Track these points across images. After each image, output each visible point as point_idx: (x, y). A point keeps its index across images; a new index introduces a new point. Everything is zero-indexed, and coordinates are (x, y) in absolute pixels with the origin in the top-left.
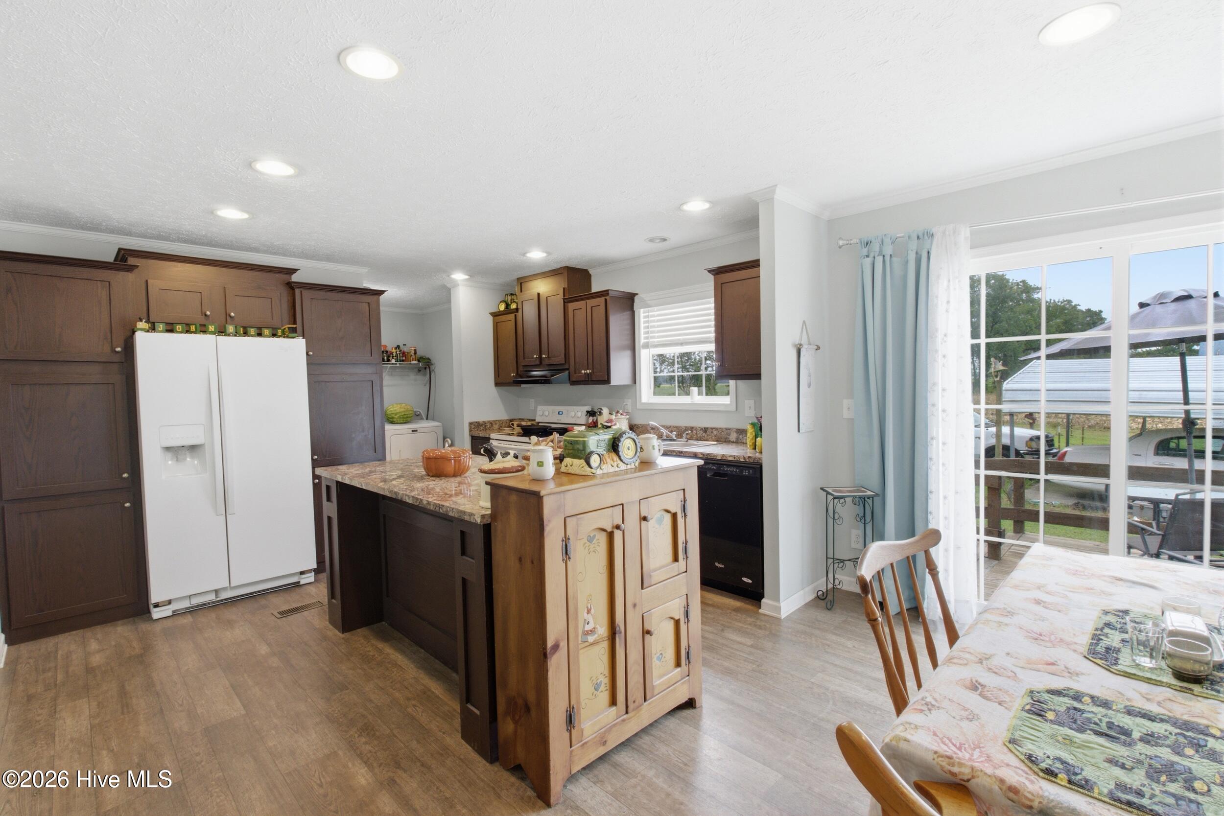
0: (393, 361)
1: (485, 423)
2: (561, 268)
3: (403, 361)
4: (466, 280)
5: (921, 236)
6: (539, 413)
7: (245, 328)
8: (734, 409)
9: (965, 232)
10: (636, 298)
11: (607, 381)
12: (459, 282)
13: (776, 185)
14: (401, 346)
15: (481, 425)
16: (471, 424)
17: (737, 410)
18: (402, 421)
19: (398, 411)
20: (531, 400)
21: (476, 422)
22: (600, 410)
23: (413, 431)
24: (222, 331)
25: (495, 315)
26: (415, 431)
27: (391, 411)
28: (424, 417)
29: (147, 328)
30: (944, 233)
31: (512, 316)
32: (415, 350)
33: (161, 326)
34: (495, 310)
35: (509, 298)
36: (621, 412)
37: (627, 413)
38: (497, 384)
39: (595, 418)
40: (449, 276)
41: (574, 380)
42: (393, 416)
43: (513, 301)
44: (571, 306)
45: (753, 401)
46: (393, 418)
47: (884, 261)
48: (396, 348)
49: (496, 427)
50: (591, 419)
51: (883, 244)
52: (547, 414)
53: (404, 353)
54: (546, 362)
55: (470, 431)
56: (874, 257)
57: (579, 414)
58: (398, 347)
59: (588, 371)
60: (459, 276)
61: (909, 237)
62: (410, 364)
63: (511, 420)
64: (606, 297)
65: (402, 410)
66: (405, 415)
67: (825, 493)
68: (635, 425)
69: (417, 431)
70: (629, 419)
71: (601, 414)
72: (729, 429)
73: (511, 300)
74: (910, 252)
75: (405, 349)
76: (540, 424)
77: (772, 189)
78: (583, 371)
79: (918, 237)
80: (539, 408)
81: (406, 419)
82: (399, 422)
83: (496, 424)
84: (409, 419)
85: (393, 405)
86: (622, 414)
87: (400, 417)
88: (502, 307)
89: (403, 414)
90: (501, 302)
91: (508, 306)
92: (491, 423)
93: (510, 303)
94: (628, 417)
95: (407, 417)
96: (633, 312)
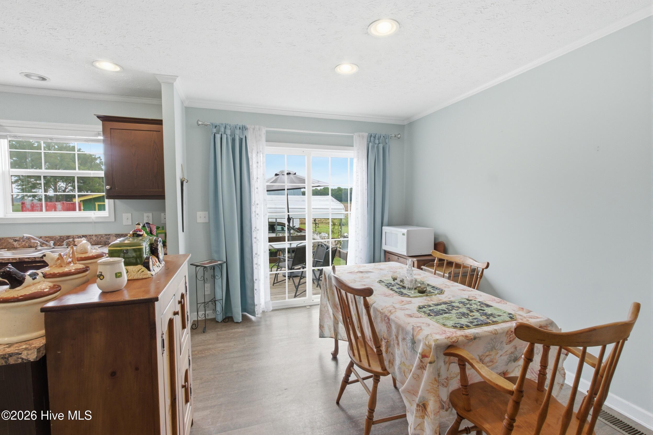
5: (241, 128)
8: (113, 220)
9: (264, 130)
13: (178, 76)
17: (115, 221)
30: (254, 129)
45: (130, 214)
47: (227, 138)
51: (226, 128)
56: (221, 135)
61: (236, 127)
67: (195, 267)
72: (109, 235)
74: (236, 135)
77: (174, 78)
79: (240, 128)
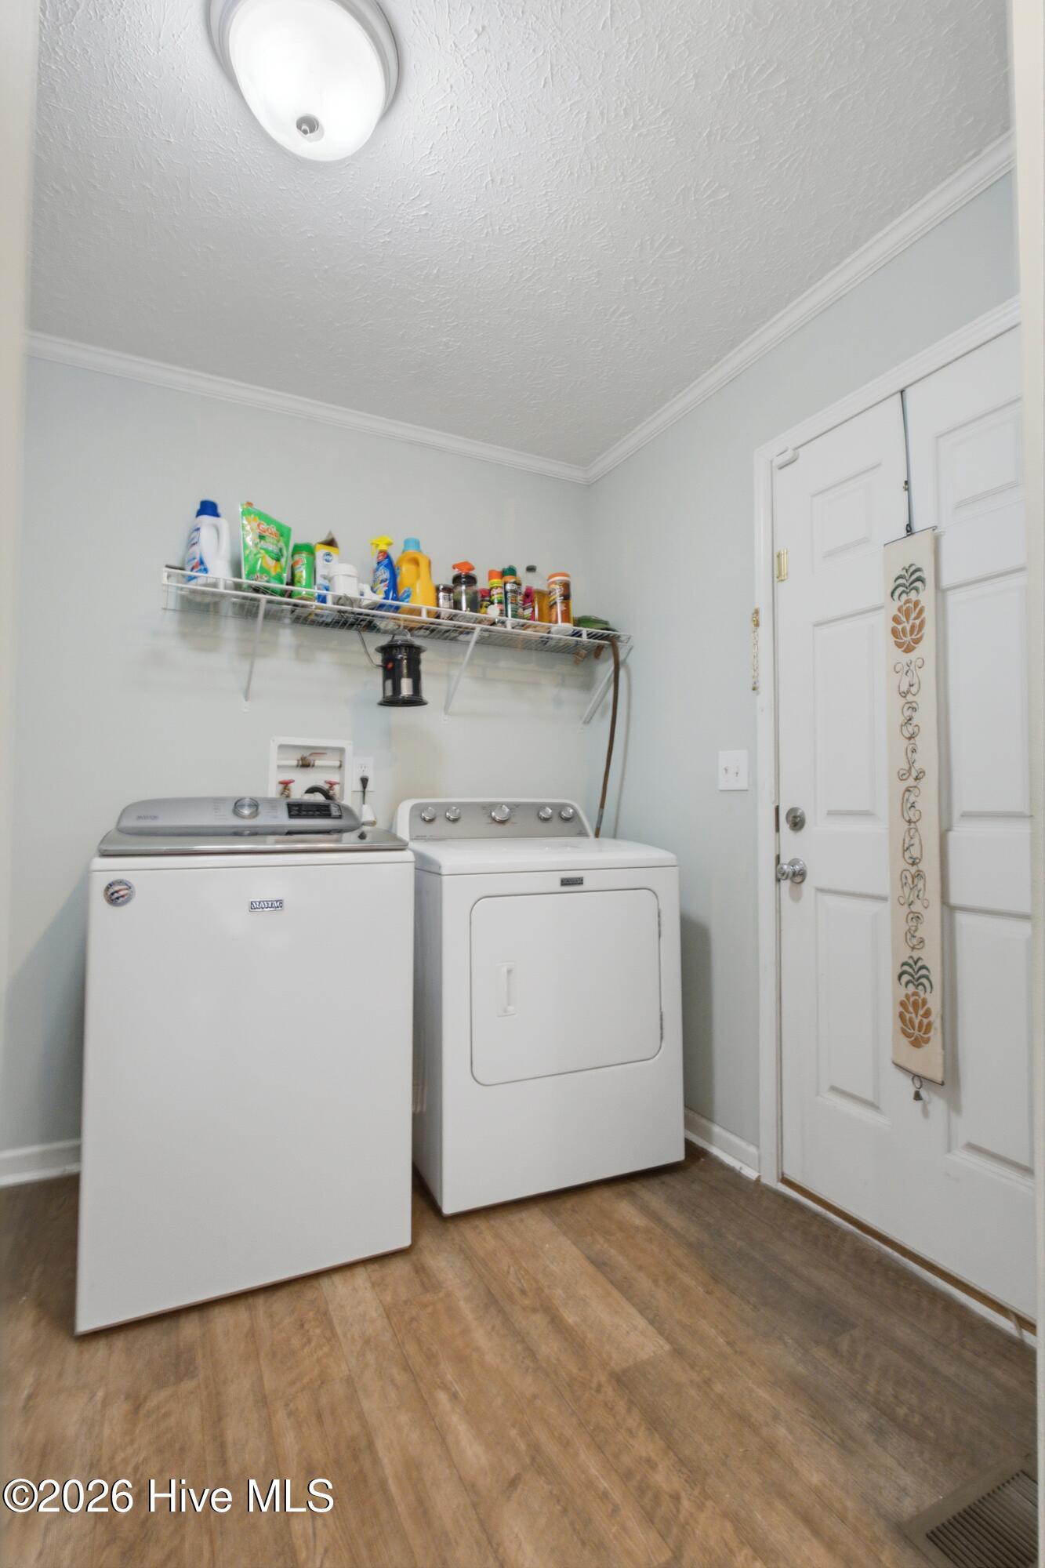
14: (521, 576)
28: (590, 828)
32: (565, 589)
48: (501, 573)
53: (527, 591)
58: (512, 569)
75: (533, 579)
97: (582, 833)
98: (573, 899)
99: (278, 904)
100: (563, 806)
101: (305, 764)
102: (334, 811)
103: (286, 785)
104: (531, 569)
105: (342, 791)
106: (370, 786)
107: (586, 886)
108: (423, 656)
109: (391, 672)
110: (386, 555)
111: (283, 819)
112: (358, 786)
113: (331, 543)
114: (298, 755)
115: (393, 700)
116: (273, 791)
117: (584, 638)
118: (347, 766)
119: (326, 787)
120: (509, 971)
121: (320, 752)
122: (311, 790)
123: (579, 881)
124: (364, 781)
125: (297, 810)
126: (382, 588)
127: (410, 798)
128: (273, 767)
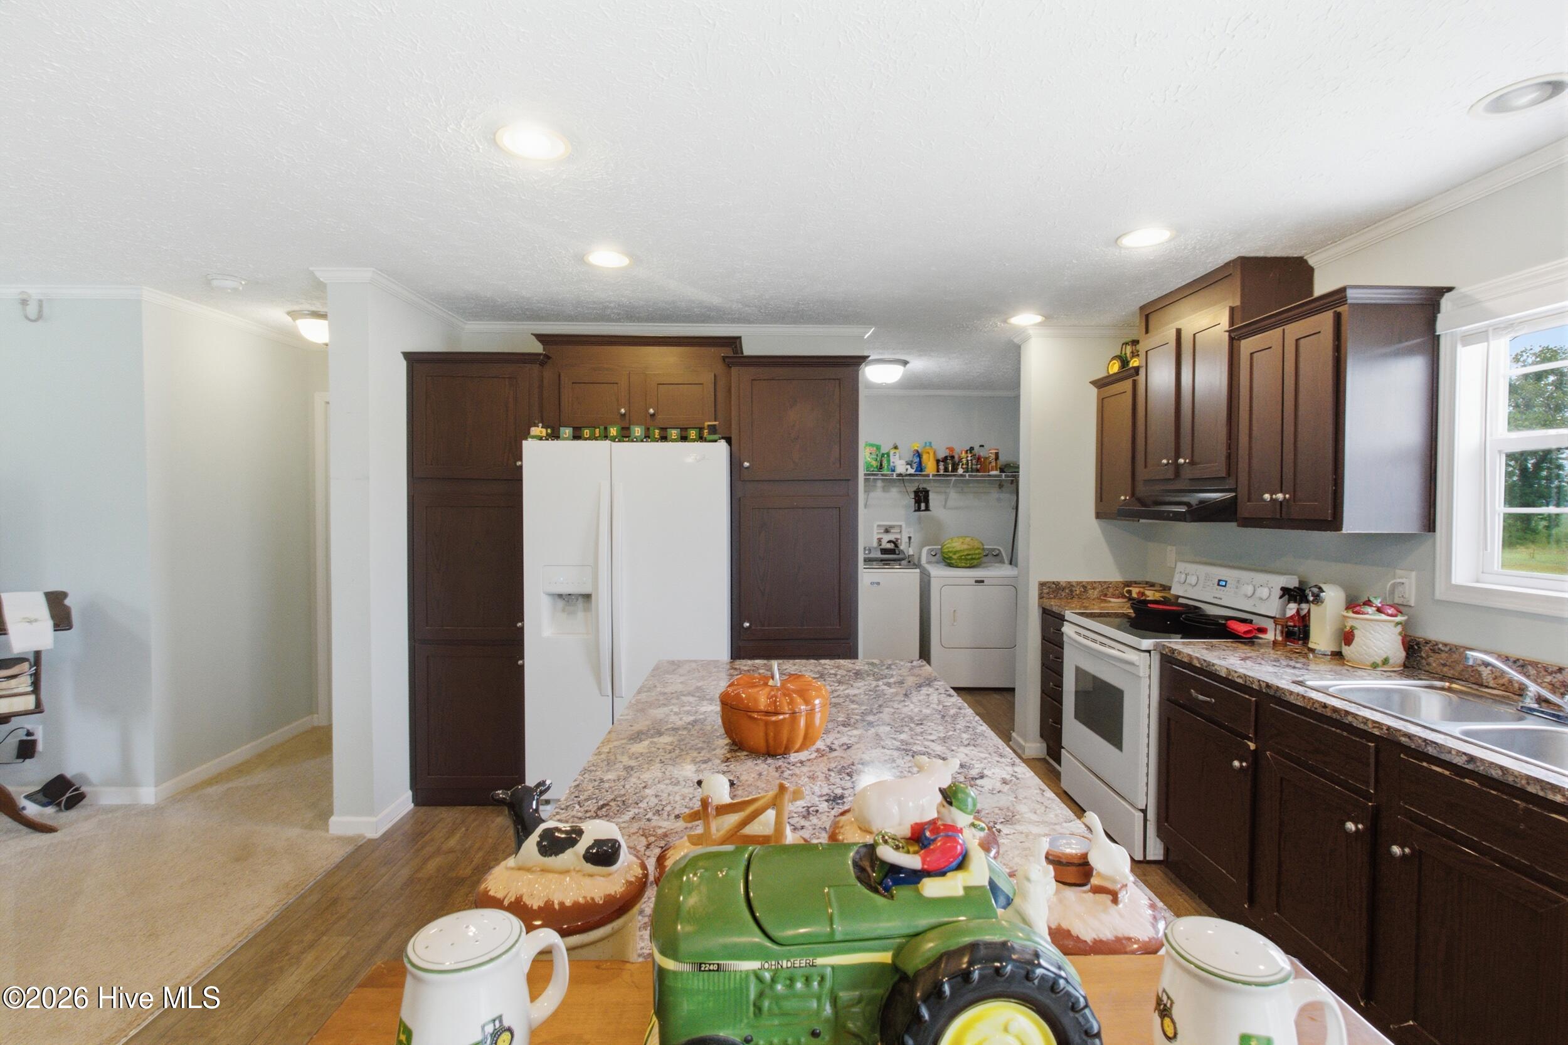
0: (960, 471)
1: (1070, 585)
2: (1227, 264)
3: (978, 471)
4: (1040, 324)
6: (1178, 577)
7: (664, 429)
10: (1446, 302)
11: (1334, 521)
12: (1031, 332)
14: (977, 450)
15: (1064, 589)
16: (1042, 585)
18: (964, 565)
19: (958, 549)
20: (1169, 548)
21: (1054, 583)
22: (1315, 590)
23: (976, 582)
24: (625, 435)
25: (1100, 384)
26: (980, 582)
27: (948, 548)
28: (1006, 560)
29: (544, 434)
31: (1127, 385)
32: (997, 454)
33: (567, 431)
34: (1100, 374)
35: (1129, 349)
36: (1377, 602)
37: (1399, 609)
38: (1098, 516)
39: (1304, 606)
40: (1005, 321)
41: (1247, 515)
42: (951, 555)
43: (1135, 354)
44: (1247, 345)
46: (950, 558)
48: (967, 452)
49: (1095, 594)
50: (1292, 609)
52: (1194, 582)
53: (979, 458)
54: (1187, 473)
55: (1041, 597)
57: (1264, 592)
58: (972, 449)
59: (1280, 496)
60: (1026, 320)
62: (990, 476)
63: (1128, 584)
64: (1339, 309)
65: (965, 547)
66: (968, 555)
68: (1427, 642)
69: (983, 582)
70: (1404, 625)
71: (1317, 599)
73: (1132, 352)
75: (983, 453)
76: (1181, 601)
78: (1267, 496)
80: (1181, 566)
81: (972, 560)
82: (960, 565)
83: (1094, 588)
84: (975, 562)
85: (952, 539)
86: (1379, 610)
87: (960, 558)
88: (1115, 367)
89: (965, 553)
90: (1114, 358)
91: (1124, 362)
92: (1084, 587)
93: (1129, 359)
94: (1399, 618)
95: (972, 559)
96: (1435, 341)
97: (1002, 562)
98: (980, 587)
99: (878, 584)
100: (994, 550)
101: (887, 531)
102: (897, 553)
103: (880, 540)
104: (982, 446)
105: (901, 543)
106: (912, 540)
107: (985, 583)
108: (930, 493)
109: (918, 501)
110: (918, 451)
111: (879, 555)
112: (907, 540)
113: (896, 448)
114: (884, 528)
115: (919, 509)
116: (875, 544)
117: (1003, 478)
118: (903, 532)
119: (895, 540)
120: (955, 611)
121: (892, 527)
122: (889, 542)
123: (982, 582)
124: (910, 538)
125: (884, 551)
126: (915, 466)
127: (928, 545)
128: (875, 533)
